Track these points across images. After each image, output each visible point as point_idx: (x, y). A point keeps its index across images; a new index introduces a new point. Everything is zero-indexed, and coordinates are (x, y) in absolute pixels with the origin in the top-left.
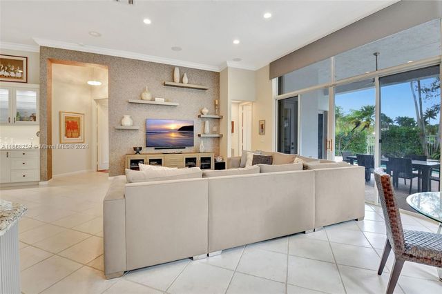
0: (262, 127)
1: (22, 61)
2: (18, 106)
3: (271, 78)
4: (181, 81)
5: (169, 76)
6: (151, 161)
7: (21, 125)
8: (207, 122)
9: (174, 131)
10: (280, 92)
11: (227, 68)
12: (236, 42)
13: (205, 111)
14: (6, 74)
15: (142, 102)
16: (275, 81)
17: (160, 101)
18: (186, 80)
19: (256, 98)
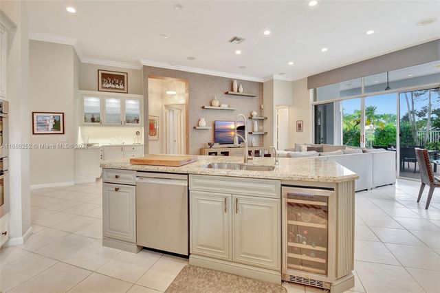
0: (300, 126)
1: (124, 76)
2: (127, 111)
3: (309, 89)
4: (238, 91)
5: (229, 87)
6: (222, 153)
7: (128, 126)
8: (256, 122)
9: (233, 130)
10: (315, 99)
11: (273, 80)
12: (291, 63)
13: (255, 114)
14: (113, 86)
15: (211, 107)
16: (311, 91)
17: (224, 106)
18: (241, 90)
19: (293, 103)
